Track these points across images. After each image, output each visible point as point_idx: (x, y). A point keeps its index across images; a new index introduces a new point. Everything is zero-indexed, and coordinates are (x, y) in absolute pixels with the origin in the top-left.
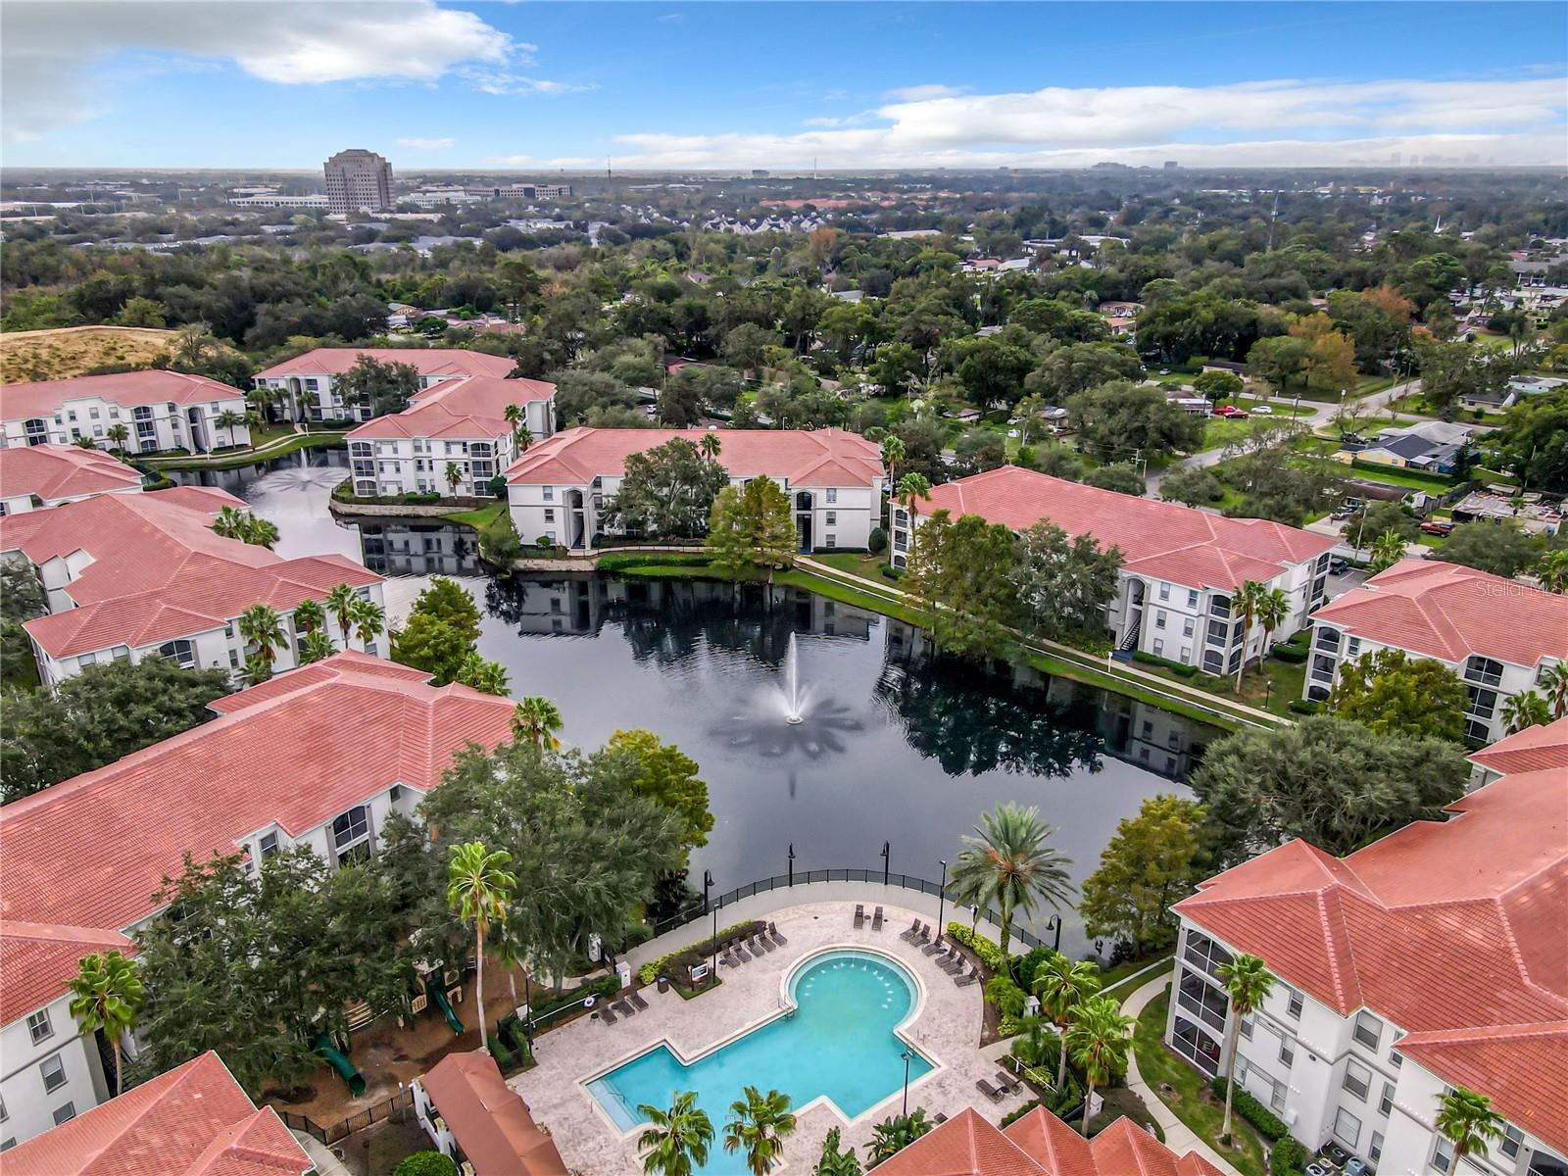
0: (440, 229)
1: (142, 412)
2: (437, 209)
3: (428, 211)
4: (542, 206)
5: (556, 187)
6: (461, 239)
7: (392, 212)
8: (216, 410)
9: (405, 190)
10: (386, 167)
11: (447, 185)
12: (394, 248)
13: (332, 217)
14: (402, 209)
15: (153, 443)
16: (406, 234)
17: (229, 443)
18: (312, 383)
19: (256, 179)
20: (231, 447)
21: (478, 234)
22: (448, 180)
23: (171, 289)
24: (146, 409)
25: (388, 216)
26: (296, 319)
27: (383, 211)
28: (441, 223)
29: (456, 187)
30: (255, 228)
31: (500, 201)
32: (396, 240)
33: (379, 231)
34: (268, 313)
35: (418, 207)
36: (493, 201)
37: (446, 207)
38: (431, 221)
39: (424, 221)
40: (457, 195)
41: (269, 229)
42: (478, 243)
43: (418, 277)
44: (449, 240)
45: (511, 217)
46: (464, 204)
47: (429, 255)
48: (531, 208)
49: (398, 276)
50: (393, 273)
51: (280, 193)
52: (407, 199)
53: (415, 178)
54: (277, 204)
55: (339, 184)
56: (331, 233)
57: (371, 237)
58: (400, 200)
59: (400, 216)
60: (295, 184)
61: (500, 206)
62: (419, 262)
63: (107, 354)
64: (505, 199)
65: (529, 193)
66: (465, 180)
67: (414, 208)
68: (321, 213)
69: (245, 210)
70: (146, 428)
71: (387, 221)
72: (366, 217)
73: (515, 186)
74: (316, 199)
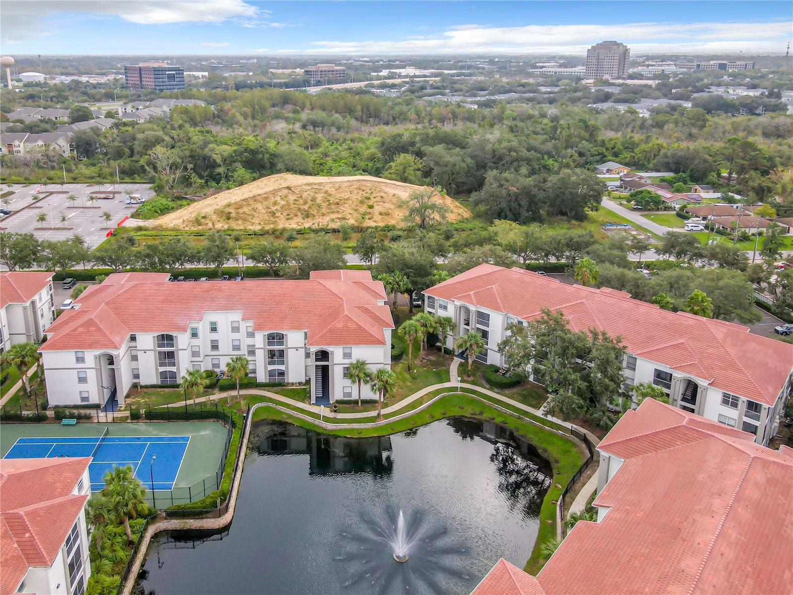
0: (658, 93)
1: (275, 338)
2: (655, 77)
3: (649, 79)
4: (734, 76)
5: (743, 63)
6: (673, 102)
7: (624, 79)
8: (347, 355)
9: (635, 64)
10: (626, 51)
11: (662, 61)
12: (622, 108)
13: (584, 82)
14: (631, 77)
15: (282, 374)
16: (633, 95)
17: (355, 396)
18: (483, 318)
19: (551, 58)
20: (356, 402)
21: (687, 98)
22: (664, 59)
23: (431, 149)
24: (281, 337)
25: (621, 81)
26: (515, 189)
27: (618, 78)
28: (659, 88)
29: (668, 63)
30: (534, 88)
31: (700, 72)
32: (624, 101)
33: (612, 94)
34: (495, 178)
35: (642, 75)
36: (695, 72)
37: (663, 76)
38: (650, 87)
39: (646, 86)
40: (670, 68)
41: (543, 89)
42: (688, 105)
43: (637, 137)
44: (664, 102)
45: (712, 84)
46: (675, 75)
47: (647, 115)
48: (725, 77)
49: (619, 134)
50: (616, 131)
51: (561, 66)
52: (636, 70)
53: (641, 57)
54: (556, 73)
55: (594, 61)
56: (579, 94)
57: (607, 97)
58: (631, 71)
59: (629, 82)
60: (570, 61)
61: (701, 75)
62: (639, 123)
63: (362, 202)
64: (704, 70)
65: (723, 67)
66: (675, 58)
67: (639, 76)
68: (579, 79)
69: (537, 76)
70: (276, 356)
71: (619, 85)
72: (607, 83)
73: (712, 62)
74: (580, 70)
